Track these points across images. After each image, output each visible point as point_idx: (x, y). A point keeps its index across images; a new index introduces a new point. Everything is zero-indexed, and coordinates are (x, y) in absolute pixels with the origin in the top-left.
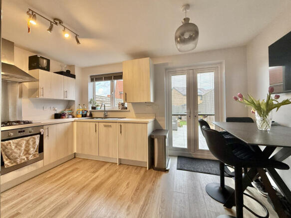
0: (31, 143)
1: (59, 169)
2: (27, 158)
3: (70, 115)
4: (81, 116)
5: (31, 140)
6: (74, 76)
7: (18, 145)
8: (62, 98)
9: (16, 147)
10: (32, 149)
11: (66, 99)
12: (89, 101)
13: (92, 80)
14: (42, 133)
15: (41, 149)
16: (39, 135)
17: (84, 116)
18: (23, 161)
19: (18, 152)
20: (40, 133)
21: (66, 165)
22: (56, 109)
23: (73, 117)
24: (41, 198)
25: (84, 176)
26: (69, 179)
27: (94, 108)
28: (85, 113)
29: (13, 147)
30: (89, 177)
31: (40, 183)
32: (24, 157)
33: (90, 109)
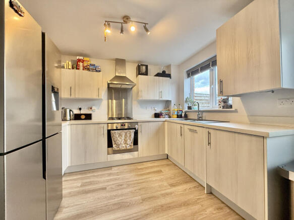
0: (128, 135)
1: (149, 165)
2: (126, 146)
3: (167, 115)
4: (176, 116)
5: (128, 133)
6: (169, 76)
7: (120, 135)
8: (157, 98)
9: (119, 136)
10: (129, 141)
11: (161, 99)
12: (185, 100)
13: (189, 76)
14: (137, 129)
15: (136, 142)
16: (134, 130)
17: (179, 116)
18: (123, 148)
19: (120, 140)
20: (135, 129)
21: (156, 164)
22: (156, 109)
23: (170, 117)
24: (121, 185)
25: (160, 184)
26: (148, 179)
27: (189, 108)
28: (180, 114)
29: (117, 136)
30: (164, 188)
31: (131, 171)
32: (124, 145)
33: (186, 109)
